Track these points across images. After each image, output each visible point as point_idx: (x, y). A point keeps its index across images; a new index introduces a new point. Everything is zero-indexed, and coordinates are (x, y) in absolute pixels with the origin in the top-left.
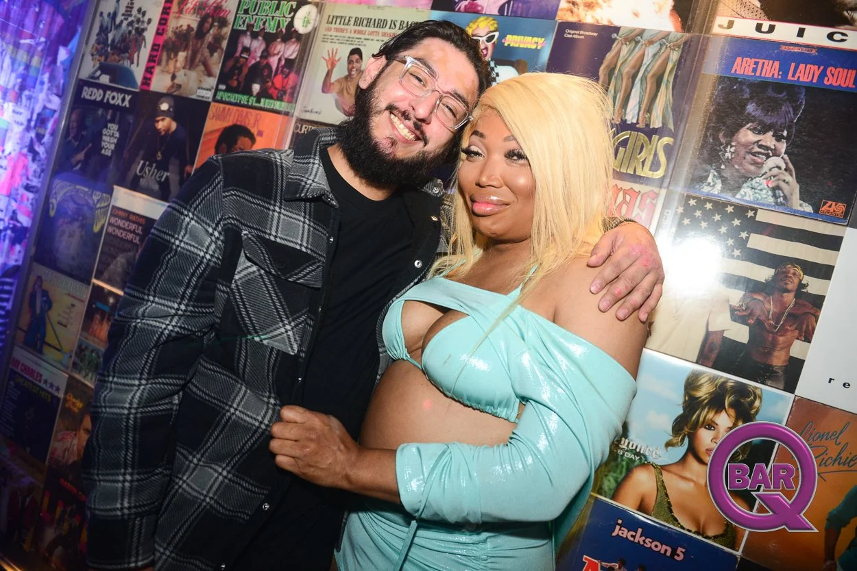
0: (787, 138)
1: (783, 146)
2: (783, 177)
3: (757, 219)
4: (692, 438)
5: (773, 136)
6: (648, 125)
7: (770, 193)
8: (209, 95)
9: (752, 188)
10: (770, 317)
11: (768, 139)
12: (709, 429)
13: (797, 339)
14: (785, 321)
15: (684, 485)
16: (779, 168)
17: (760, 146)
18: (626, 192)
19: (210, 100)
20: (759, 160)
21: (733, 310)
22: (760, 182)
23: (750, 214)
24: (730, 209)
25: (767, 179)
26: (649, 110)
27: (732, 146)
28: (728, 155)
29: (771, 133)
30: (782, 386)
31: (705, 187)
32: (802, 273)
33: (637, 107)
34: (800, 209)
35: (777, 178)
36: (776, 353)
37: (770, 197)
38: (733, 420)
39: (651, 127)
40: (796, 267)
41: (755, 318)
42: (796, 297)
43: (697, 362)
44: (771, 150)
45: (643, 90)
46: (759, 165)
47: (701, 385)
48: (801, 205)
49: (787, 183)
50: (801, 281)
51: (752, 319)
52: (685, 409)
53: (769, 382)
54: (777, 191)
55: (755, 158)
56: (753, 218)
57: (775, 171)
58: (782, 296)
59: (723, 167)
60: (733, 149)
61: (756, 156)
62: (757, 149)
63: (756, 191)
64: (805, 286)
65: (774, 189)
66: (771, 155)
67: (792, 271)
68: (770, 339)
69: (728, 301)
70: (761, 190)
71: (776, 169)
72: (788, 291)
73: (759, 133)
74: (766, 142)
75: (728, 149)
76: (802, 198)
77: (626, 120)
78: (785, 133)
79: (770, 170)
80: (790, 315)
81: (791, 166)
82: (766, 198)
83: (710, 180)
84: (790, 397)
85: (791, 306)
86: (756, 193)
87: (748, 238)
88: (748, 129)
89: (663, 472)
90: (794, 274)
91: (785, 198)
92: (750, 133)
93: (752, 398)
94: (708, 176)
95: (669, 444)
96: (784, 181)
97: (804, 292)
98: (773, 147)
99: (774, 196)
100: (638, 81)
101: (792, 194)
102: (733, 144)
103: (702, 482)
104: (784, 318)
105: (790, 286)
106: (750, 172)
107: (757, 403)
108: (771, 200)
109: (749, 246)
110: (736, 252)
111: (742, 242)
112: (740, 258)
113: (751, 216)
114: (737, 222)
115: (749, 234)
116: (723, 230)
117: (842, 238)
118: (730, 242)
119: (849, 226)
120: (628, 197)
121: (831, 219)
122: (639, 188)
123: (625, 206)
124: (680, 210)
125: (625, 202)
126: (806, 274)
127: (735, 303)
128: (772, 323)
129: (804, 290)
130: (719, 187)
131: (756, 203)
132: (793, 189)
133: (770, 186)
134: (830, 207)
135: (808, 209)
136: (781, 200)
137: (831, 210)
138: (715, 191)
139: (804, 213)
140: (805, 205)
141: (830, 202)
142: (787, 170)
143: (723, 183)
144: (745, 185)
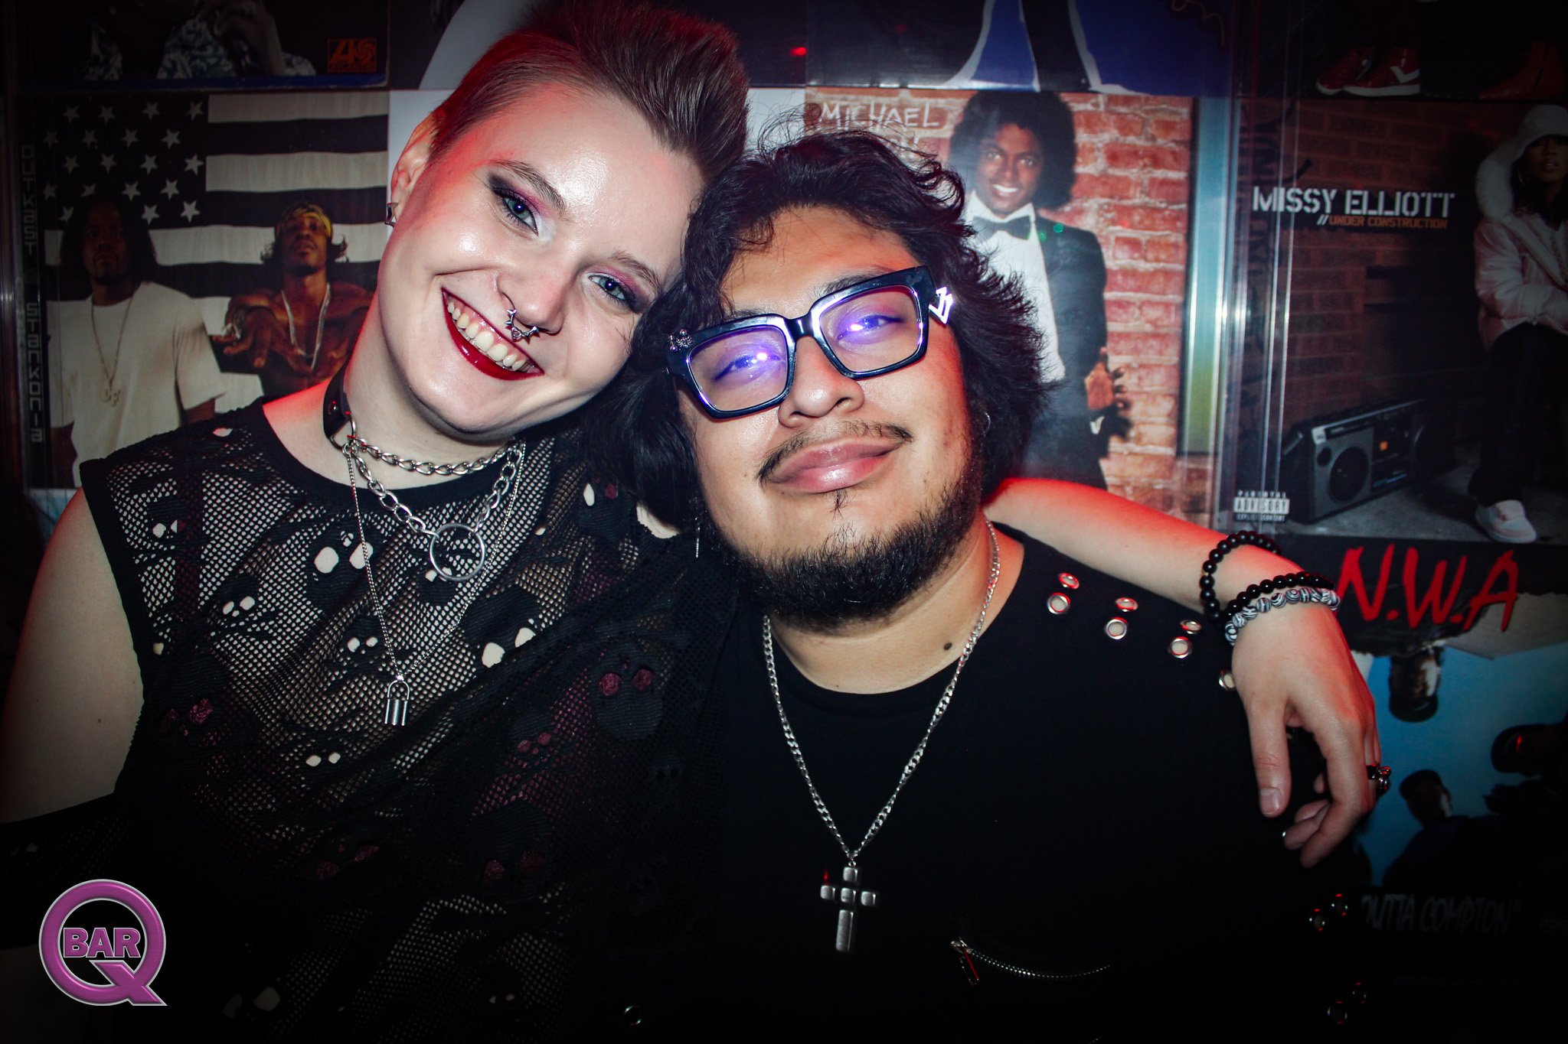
2: (237, 5)
3: (214, 117)
7: (222, 50)
9: (186, 48)
10: (293, 340)
14: (324, 341)
21: (218, 345)
22: (197, 31)
23: (195, 111)
24: (152, 110)
25: (206, 17)
31: (91, 69)
32: (327, 221)
34: (290, 73)
35: (225, 11)
37: (225, 60)
40: (313, 211)
41: (265, 352)
42: (329, 279)
48: (289, 64)
49: (250, 17)
50: (329, 239)
51: (260, 355)
54: (234, 42)
56: (202, 118)
58: (304, 287)
63: (194, 52)
64: (341, 248)
65: (226, 40)
67: (307, 223)
69: (203, 328)
70: (203, 48)
72: (312, 271)
76: (287, 46)
80: (328, 324)
82: (217, 64)
85: (326, 303)
86: (194, 58)
87: (202, 169)
90: (314, 227)
91: (255, 55)
96: (242, 14)
97: (342, 264)
99: (234, 56)
101: (264, 42)
104: (319, 334)
105: (313, 258)
108: (228, 66)
109: (210, 187)
110: (190, 210)
111: (193, 185)
112: (198, 222)
113: (197, 116)
114: (172, 139)
115: (202, 158)
116: (150, 164)
117: (384, 119)
118: (171, 189)
119: (393, 86)
121: (354, 81)
124: (50, 138)
126: (333, 221)
127: (217, 327)
128: (300, 352)
129: (341, 260)
130: (117, 61)
131: (200, 79)
132: (265, 29)
133: (218, 32)
134: (345, 52)
135: (305, 69)
136: (247, 61)
137: (349, 59)
138: (113, 73)
139: (299, 80)
140: (297, 60)
141: (343, 43)
143: (121, 50)
144: (168, 45)
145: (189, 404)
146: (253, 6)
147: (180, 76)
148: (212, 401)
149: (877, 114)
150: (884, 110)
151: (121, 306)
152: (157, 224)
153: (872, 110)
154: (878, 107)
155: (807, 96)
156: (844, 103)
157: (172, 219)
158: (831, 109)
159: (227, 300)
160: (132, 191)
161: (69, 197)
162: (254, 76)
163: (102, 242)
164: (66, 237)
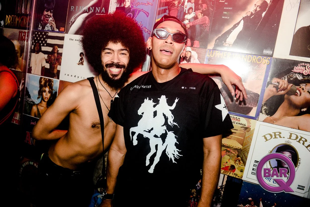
1: (52, 14)
3: (49, 35)
4: (42, 95)
5: (50, 12)
6: (26, 13)
10: (53, 60)
12: (45, 92)
13: (58, 65)
14: (56, 61)
15: (42, 108)
16: (51, 20)
17: (48, 15)
20: (48, 19)
21: (46, 60)
22: (48, 25)
23: (47, 34)
24: (43, 33)
26: (26, 9)
28: (42, 19)
30: (57, 78)
33: (24, 9)
34: (56, 31)
36: (55, 70)
38: (49, 89)
42: (57, 54)
43: (41, 75)
45: (25, 4)
46: (48, 20)
47: (42, 81)
48: (56, 30)
50: (57, 50)
51: (50, 62)
52: (40, 88)
53: (54, 78)
56: (48, 35)
57: (51, 21)
58: (54, 55)
59: (41, 22)
63: (48, 27)
66: (50, 17)
67: (56, 47)
68: (53, 66)
69: (45, 58)
72: (55, 53)
73: (47, 12)
75: (42, 17)
76: (56, 28)
77: (22, 13)
78: (52, 11)
79: (50, 21)
80: (56, 59)
83: (39, 26)
84: (59, 81)
85: (56, 57)
87: (47, 40)
88: (45, 11)
89: (38, 106)
90: (56, 48)
91: (53, 28)
93: (52, 82)
95: (38, 98)
96: (53, 24)
98: (50, 15)
99: (51, 28)
100: (24, 2)
101: (54, 27)
102: (43, 15)
103: (45, 106)
106: (46, 22)
107: (53, 84)
108: (51, 29)
109: (47, 42)
110: (45, 45)
111: (46, 42)
112: (46, 46)
114: (45, 37)
116: (42, 39)
117: (64, 37)
118: (44, 42)
119: (65, 33)
120: (24, 34)
121: (62, 32)
122: (27, 31)
123: (24, 36)
124: (34, 35)
125: (23, 35)
126: (58, 48)
127: (46, 58)
128: (53, 62)
129: (58, 52)
130: (41, 28)
131: (48, 30)
132: (54, 26)
133: (50, 25)
134: (61, 29)
135: (58, 30)
136: (52, 29)
137: (62, 30)
138: (41, 29)
139: (57, 32)
140: (57, 29)
141: (61, 28)
142: (53, 21)
143: (42, 27)
144: (46, 26)
145: (42, 66)
146: (54, 23)
147: (46, 30)
148: (45, 66)
151: (38, 54)
152: (42, 46)
157: (43, 46)
159: (47, 55)
160: (40, 42)
161: (35, 42)
162: (53, 31)
163: (37, 47)
164: (34, 46)
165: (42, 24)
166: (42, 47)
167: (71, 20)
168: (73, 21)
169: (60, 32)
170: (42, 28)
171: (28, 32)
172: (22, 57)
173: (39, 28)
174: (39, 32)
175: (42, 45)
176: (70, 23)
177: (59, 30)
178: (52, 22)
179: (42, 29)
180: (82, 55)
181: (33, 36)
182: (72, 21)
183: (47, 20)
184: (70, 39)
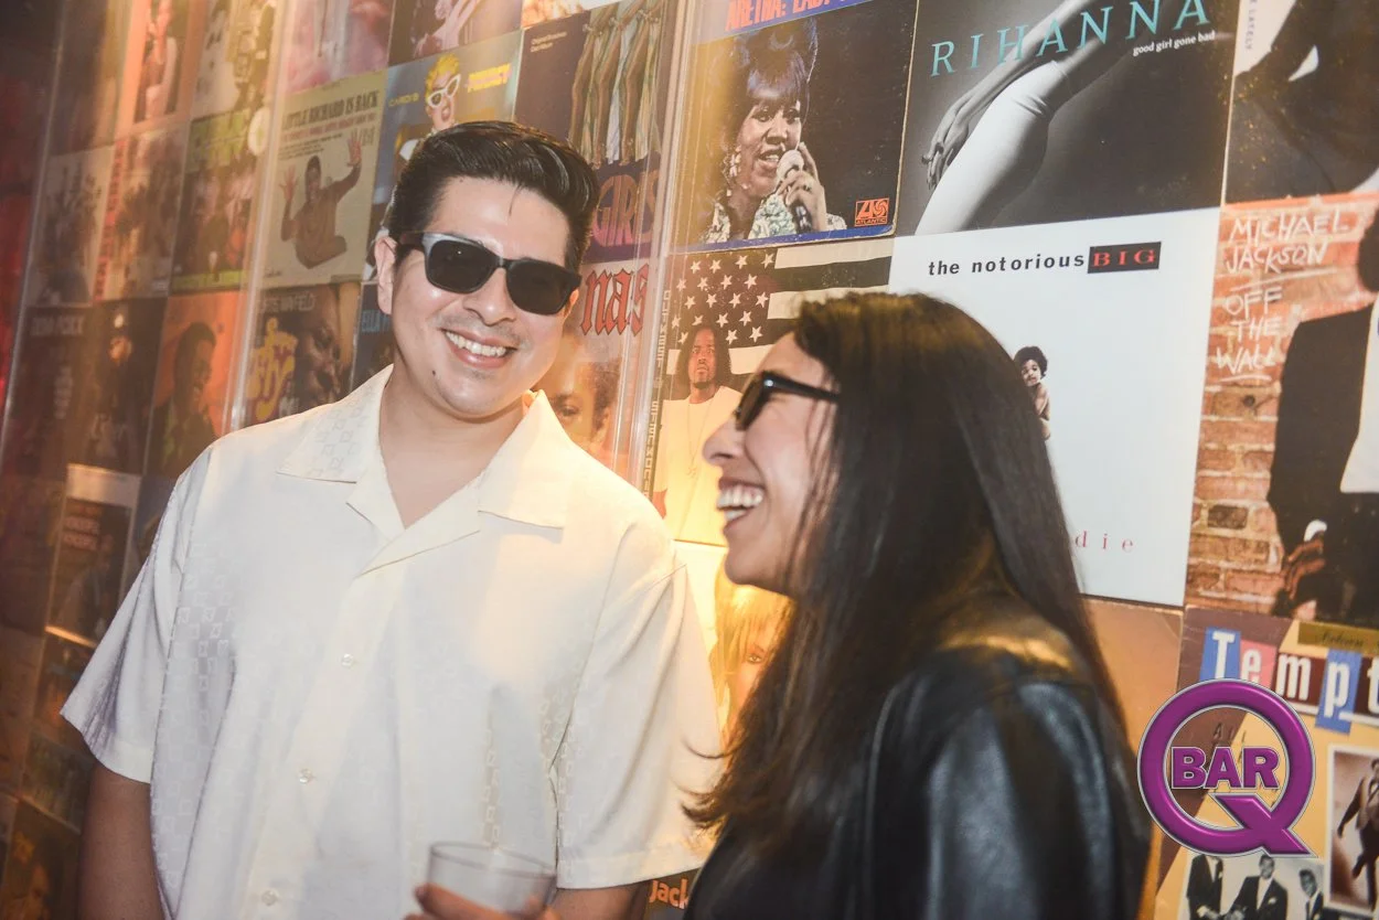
0: (801, 114)
1: (797, 129)
2: (802, 182)
3: (776, 267)
4: (735, 683)
5: (784, 116)
6: (632, 158)
7: (790, 216)
8: (163, 286)
9: (768, 215)
11: (779, 126)
12: (753, 663)
16: (796, 167)
17: (771, 141)
18: (616, 279)
19: (167, 294)
20: (771, 165)
22: (775, 203)
23: (768, 260)
24: (742, 262)
25: (782, 192)
26: (632, 134)
27: (737, 154)
28: (733, 170)
29: (781, 113)
31: (711, 235)
33: (618, 135)
34: (830, 228)
35: (795, 187)
37: (790, 222)
39: (637, 160)
44: (784, 140)
45: (623, 103)
46: (770, 173)
48: (830, 222)
49: (809, 190)
54: (798, 210)
55: (765, 163)
56: (772, 266)
57: (792, 175)
59: (729, 193)
60: (737, 161)
61: (765, 159)
62: (767, 147)
63: (773, 218)
65: (793, 208)
66: (784, 149)
70: (778, 215)
71: (793, 171)
73: (767, 120)
74: (776, 130)
75: (732, 162)
76: (831, 210)
77: (607, 159)
78: (798, 106)
79: (786, 176)
81: (811, 160)
82: (785, 226)
83: (715, 222)
86: (772, 222)
87: (767, 302)
88: (753, 117)
91: (809, 217)
92: (755, 122)
94: (712, 216)
96: (804, 187)
98: (785, 136)
99: (796, 219)
100: (616, 91)
101: (816, 208)
102: (738, 150)
106: (762, 189)
108: (792, 227)
109: (771, 316)
110: (756, 334)
111: (760, 314)
112: (761, 342)
113: (769, 265)
114: (751, 281)
115: (767, 295)
116: (736, 301)
117: (889, 259)
118: (746, 318)
119: (900, 232)
120: (619, 286)
121: (871, 231)
122: (631, 266)
123: (616, 303)
124: (681, 285)
125: (615, 295)
130: (727, 228)
131: (774, 238)
132: (816, 198)
133: (788, 203)
134: (867, 210)
135: (840, 224)
136: (804, 222)
137: (870, 215)
138: (724, 238)
139: (835, 233)
140: (835, 218)
141: (866, 202)
142: (807, 167)
143: (731, 221)
144: (758, 214)
146: (812, 181)
147: (762, 236)
149: (1287, 223)
150: (1293, 220)
151: (707, 402)
152: (736, 344)
153: (1282, 222)
154: (1288, 218)
155: (1223, 215)
156: (1256, 218)
157: (744, 341)
158: (1243, 223)
160: (722, 320)
161: (686, 325)
162: (807, 233)
163: (700, 357)
164: (681, 354)
165: (733, 204)
166: (734, 353)
167: (937, 138)
168: (951, 140)
169: (854, 232)
170: (731, 229)
171: (643, 274)
172: (602, 433)
173: (715, 230)
174: (714, 257)
175: (732, 336)
176: (925, 162)
177: (850, 222)
178: (798, 177)
179: (733, 233)
180: (1031, 363)
181: (675, 290)
182: (940, 140)
183: (763, 175)
184: (935, 270)
